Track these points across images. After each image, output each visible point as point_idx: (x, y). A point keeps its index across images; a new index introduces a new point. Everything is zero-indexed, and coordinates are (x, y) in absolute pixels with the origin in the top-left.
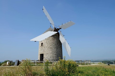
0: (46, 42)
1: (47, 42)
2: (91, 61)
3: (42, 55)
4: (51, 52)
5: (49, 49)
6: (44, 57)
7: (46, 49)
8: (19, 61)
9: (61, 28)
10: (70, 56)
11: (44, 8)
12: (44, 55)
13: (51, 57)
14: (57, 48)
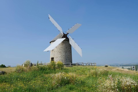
3: (52, 59)
4: (60, 55)
5: (59, 53)
8: (31, 64)
9: (68, 33)
10: (82, 56)
11: (50, 17)
12: (54, 59)
13: (60, 60)
14: (66, 52)
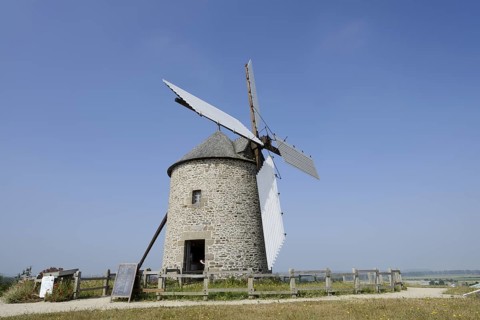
0: (216, 186)
1: (224, 187)
2: (403, 275)
5: (234, 221)
6: (207, 252)
7: (218, 217)
12: (207, 247)
13: (242, 254)
